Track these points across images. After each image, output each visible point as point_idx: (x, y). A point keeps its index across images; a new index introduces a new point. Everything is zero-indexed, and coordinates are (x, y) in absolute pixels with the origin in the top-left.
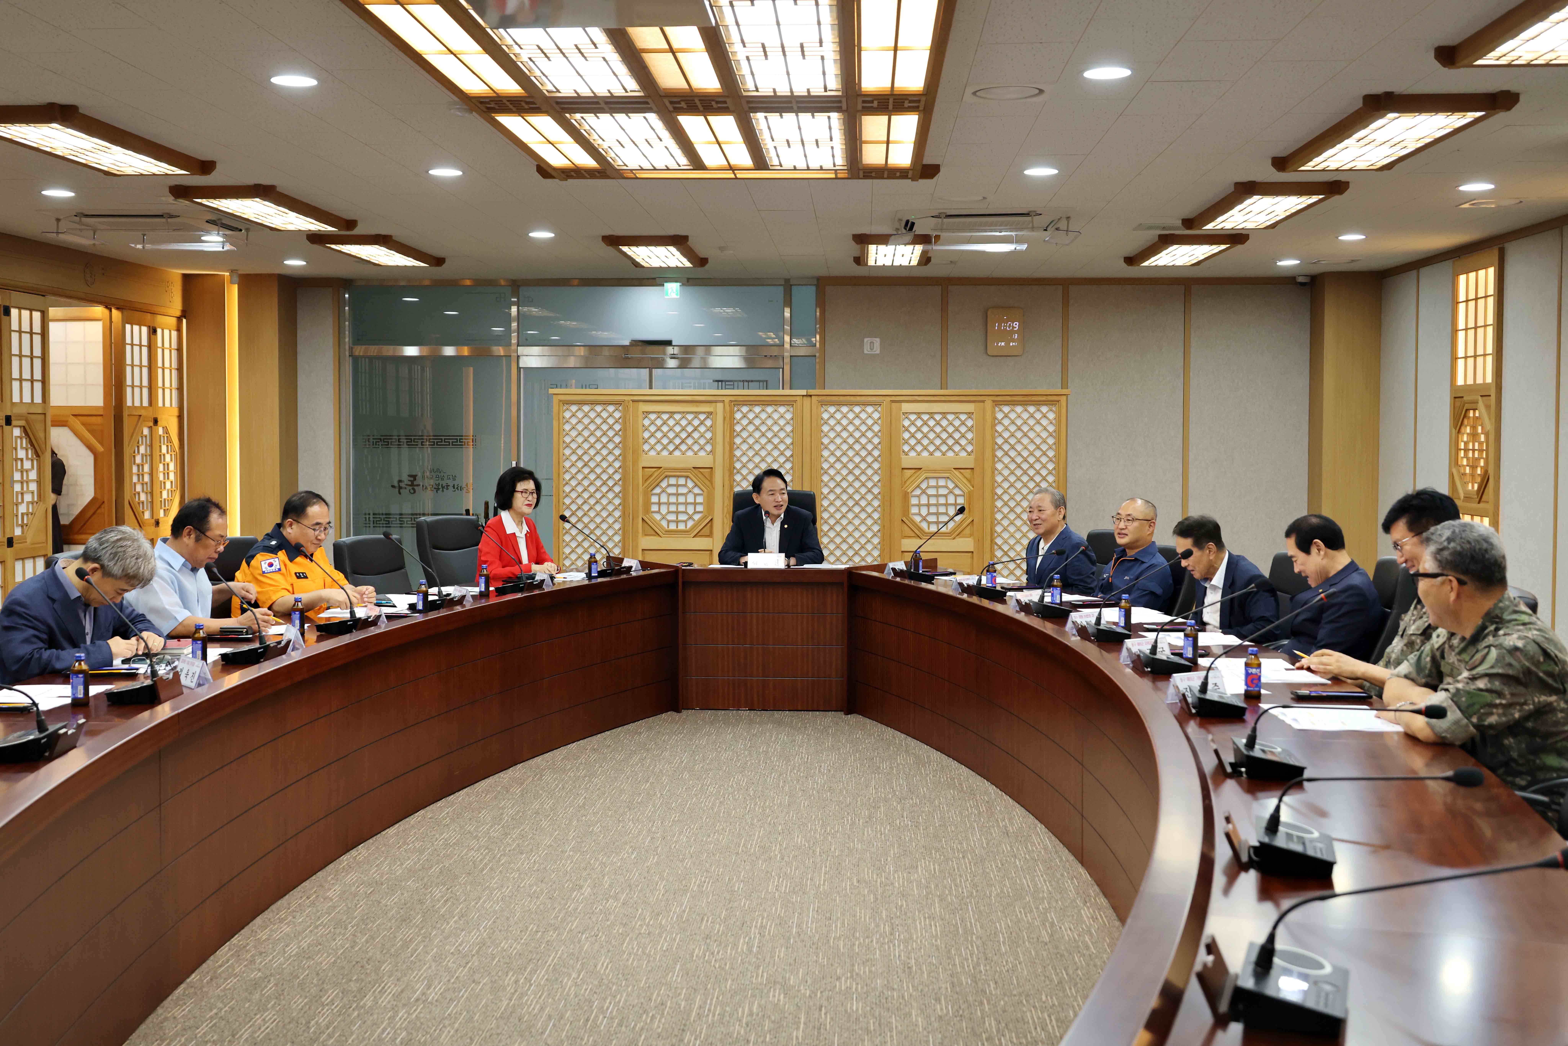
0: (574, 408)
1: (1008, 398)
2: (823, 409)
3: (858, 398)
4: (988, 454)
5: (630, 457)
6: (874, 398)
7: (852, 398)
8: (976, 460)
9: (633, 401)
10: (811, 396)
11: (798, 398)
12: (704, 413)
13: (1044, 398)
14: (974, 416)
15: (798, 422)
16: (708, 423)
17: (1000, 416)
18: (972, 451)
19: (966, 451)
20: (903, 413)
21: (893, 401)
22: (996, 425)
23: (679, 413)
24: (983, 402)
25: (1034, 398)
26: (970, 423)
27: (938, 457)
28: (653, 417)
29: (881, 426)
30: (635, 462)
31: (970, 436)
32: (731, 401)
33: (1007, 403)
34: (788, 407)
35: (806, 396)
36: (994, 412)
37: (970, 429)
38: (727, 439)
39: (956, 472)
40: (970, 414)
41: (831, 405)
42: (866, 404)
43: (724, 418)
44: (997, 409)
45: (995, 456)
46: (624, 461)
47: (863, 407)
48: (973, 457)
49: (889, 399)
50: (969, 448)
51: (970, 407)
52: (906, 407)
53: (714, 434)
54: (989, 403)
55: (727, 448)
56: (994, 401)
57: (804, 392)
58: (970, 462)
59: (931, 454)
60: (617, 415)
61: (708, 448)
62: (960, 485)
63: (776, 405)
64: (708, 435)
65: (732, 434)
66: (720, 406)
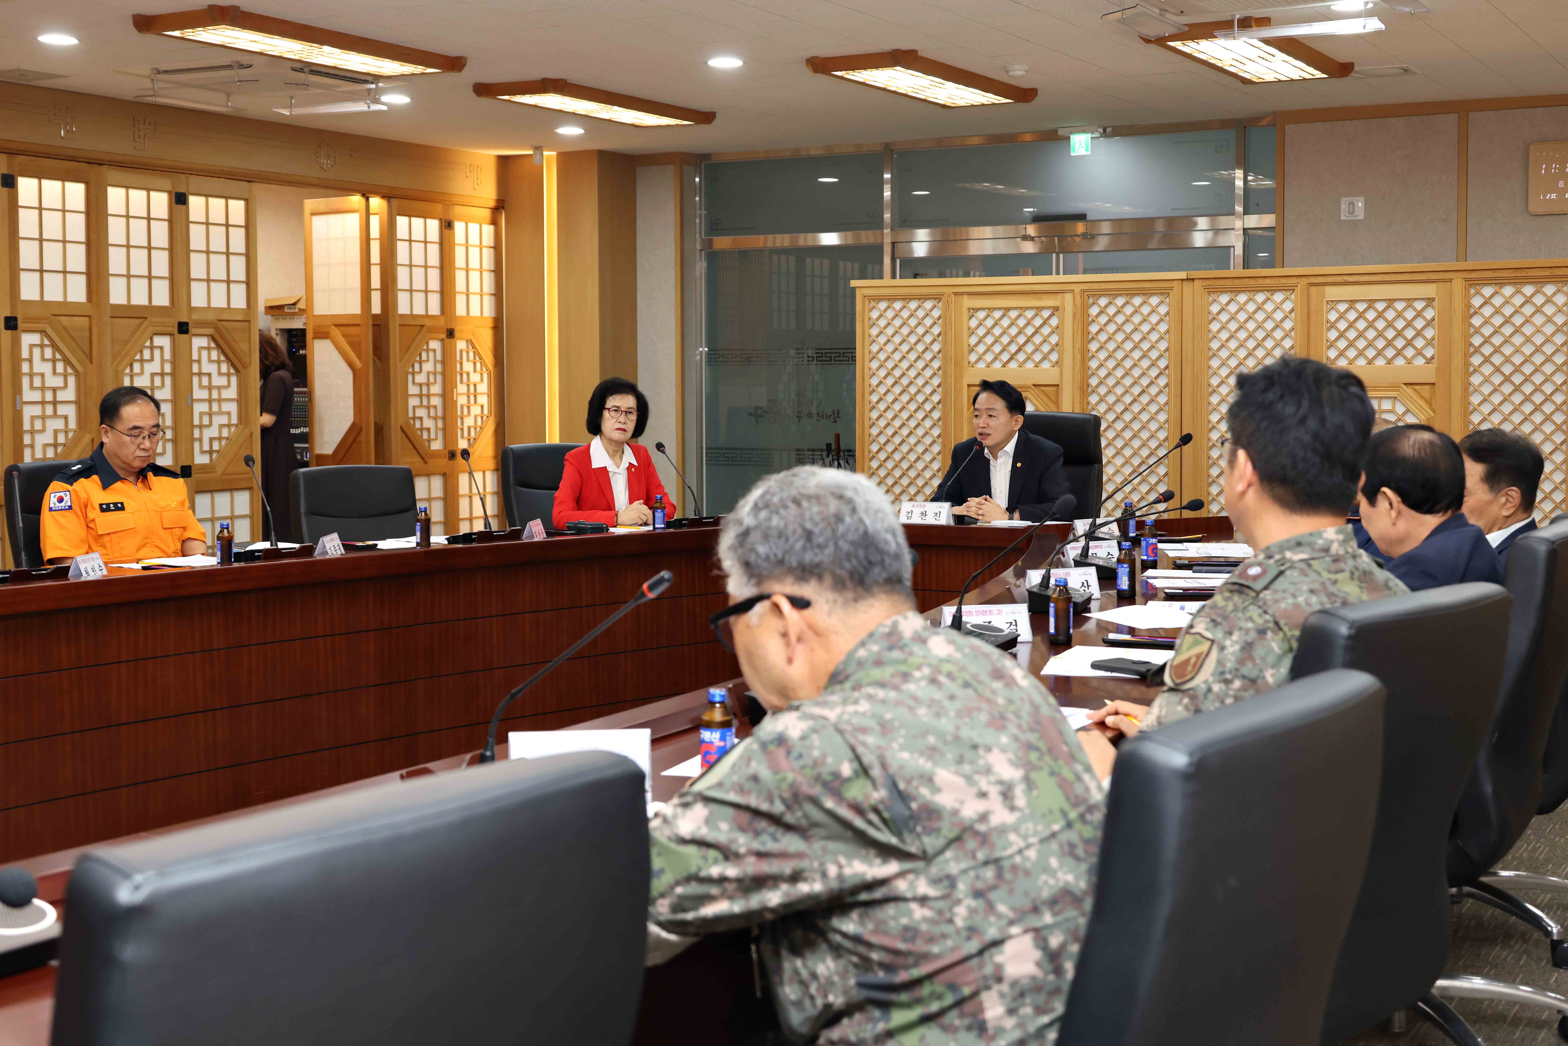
0: (883, 305)
1: (1490, 274)
2: (1211, 299)
3: (1261, 281)
4: (1457, 362)
5: (951, 371)
6: (1283, 281)
7: (1252, 281)
8: (1438, 370)
9: (956, 294)
10: (1193, 280)
11: (1175, 284)
12: (1048, 308)
13: (1547, 273)
14: (1435, 303)
15: (1178, 317)
16: (1054, 322)
17: (1477, 302)
18: (1433, 357)
19: (1424, 357)
20: (1328, 302)
21: (1312, 284)
22: (1471, 316)
23: (1016, 308)
24: (1450, 280)
25: (1531, 273)
26: (1429, 314)
27: (1380, 367)
28: (981, 315)
29: (1295, 322)
30: (958, 378)
31: (1429, 333)
32: (1083, 291)
33: (1487, 282)
34: (1163, 298)
35: (1188, 279)
36: (1467, 297)
37: (1429, 323)
38: (1078, 345)
39: (1409, 390)
40: (1430, 301)
41: (1222, 292)
42: (1273, 290)
43: (1074, 315)
44: (1473, 291)
45: (1468, 364)
46: (945, 376)
47: (1268, 294)
48: (1433, 366)
49: (1305, 281)
50: (1429, 352)
51: (1429, 290)
52: (1332, 292)
53: (1061, 338)
54: (1458, 283)
55: (1078, 356)
56: (1466, 280)
57: (1183, 275)
58: (1429, 374)
59: (1370, 362)
60: (936, 313)
61: (1054, 357)
62: (1413, 408)
63: (1144, 294)
64: (1054, 339)
65: (1086, 338)
66: (1068, 297)
